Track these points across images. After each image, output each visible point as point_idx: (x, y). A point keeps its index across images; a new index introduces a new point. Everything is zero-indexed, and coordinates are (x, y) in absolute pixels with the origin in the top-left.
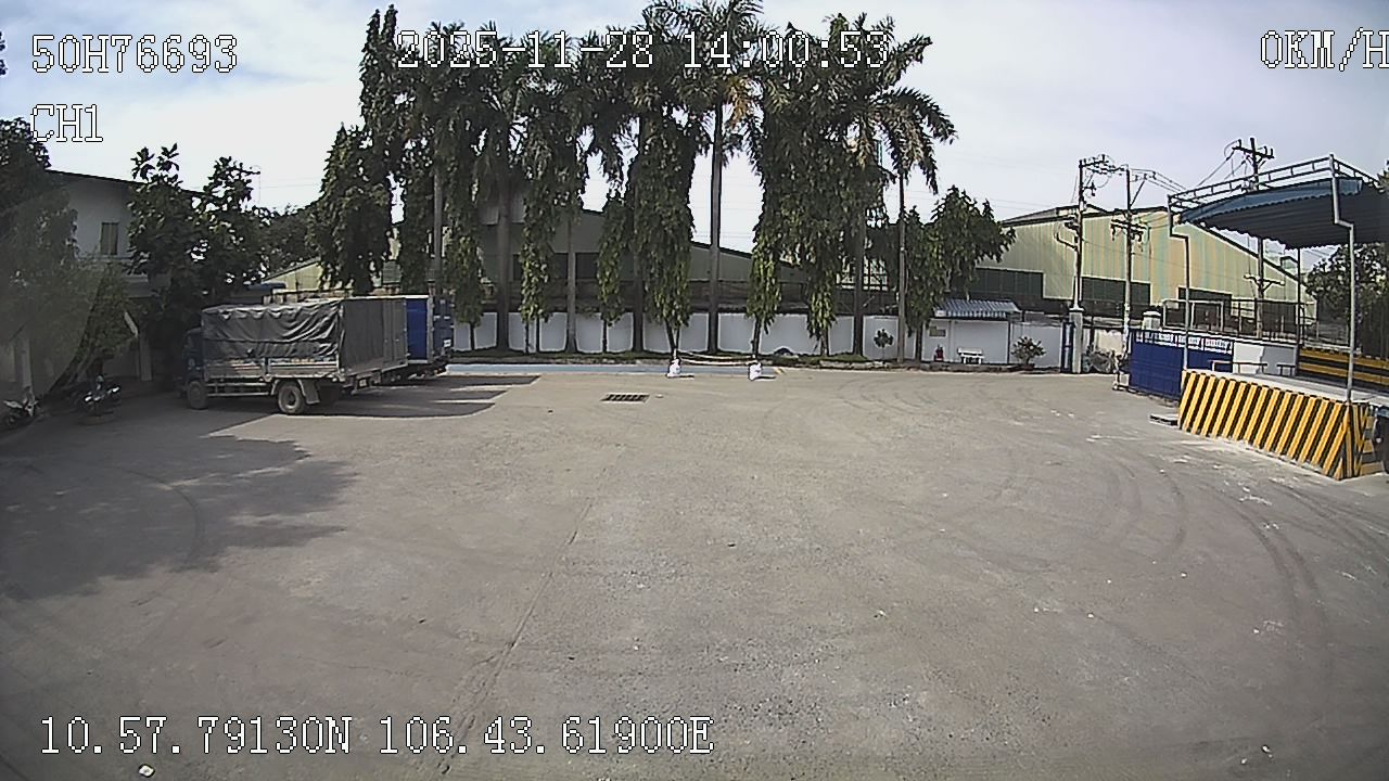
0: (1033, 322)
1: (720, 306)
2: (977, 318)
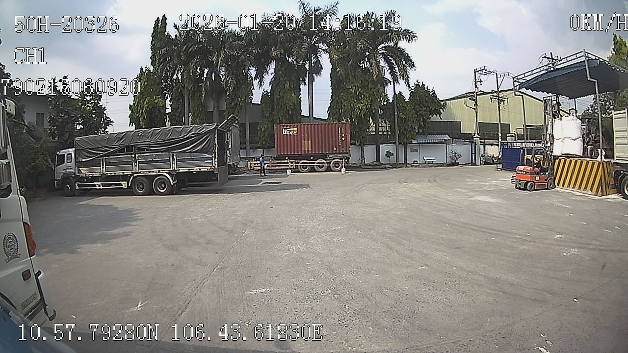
0: (457, 144)
2: (432, 143)
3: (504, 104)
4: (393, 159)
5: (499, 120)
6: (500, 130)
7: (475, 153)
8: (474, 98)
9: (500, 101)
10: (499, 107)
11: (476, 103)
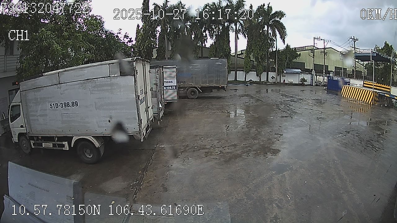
0: (304, 74)
1: (237, 70)
3: (327, 55)
4: (274, 80)
5: (324, 63)
6: (324, 69)
7: (313, 80)
8: (313, 52)
9: (325, 54)
10: (325, 57)
11: (314, 54)
